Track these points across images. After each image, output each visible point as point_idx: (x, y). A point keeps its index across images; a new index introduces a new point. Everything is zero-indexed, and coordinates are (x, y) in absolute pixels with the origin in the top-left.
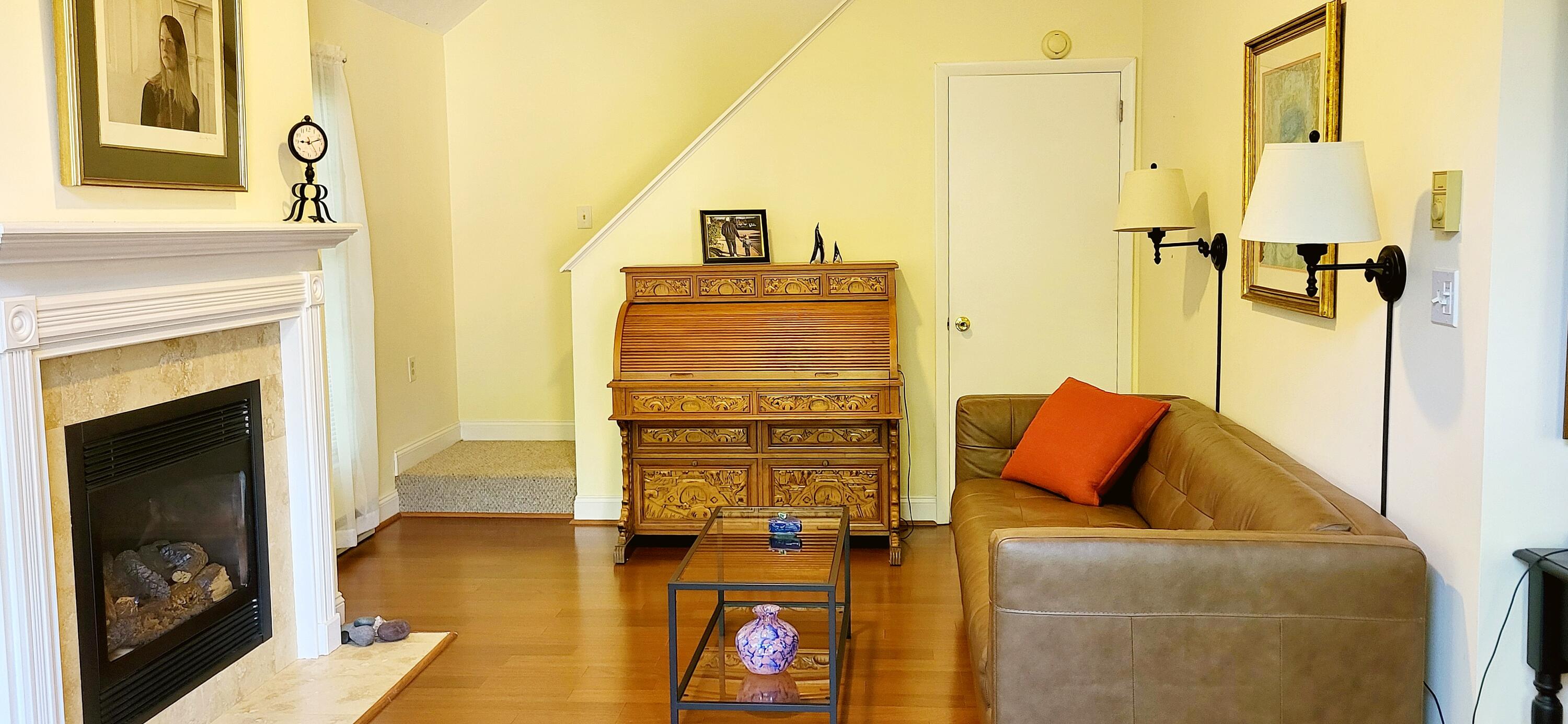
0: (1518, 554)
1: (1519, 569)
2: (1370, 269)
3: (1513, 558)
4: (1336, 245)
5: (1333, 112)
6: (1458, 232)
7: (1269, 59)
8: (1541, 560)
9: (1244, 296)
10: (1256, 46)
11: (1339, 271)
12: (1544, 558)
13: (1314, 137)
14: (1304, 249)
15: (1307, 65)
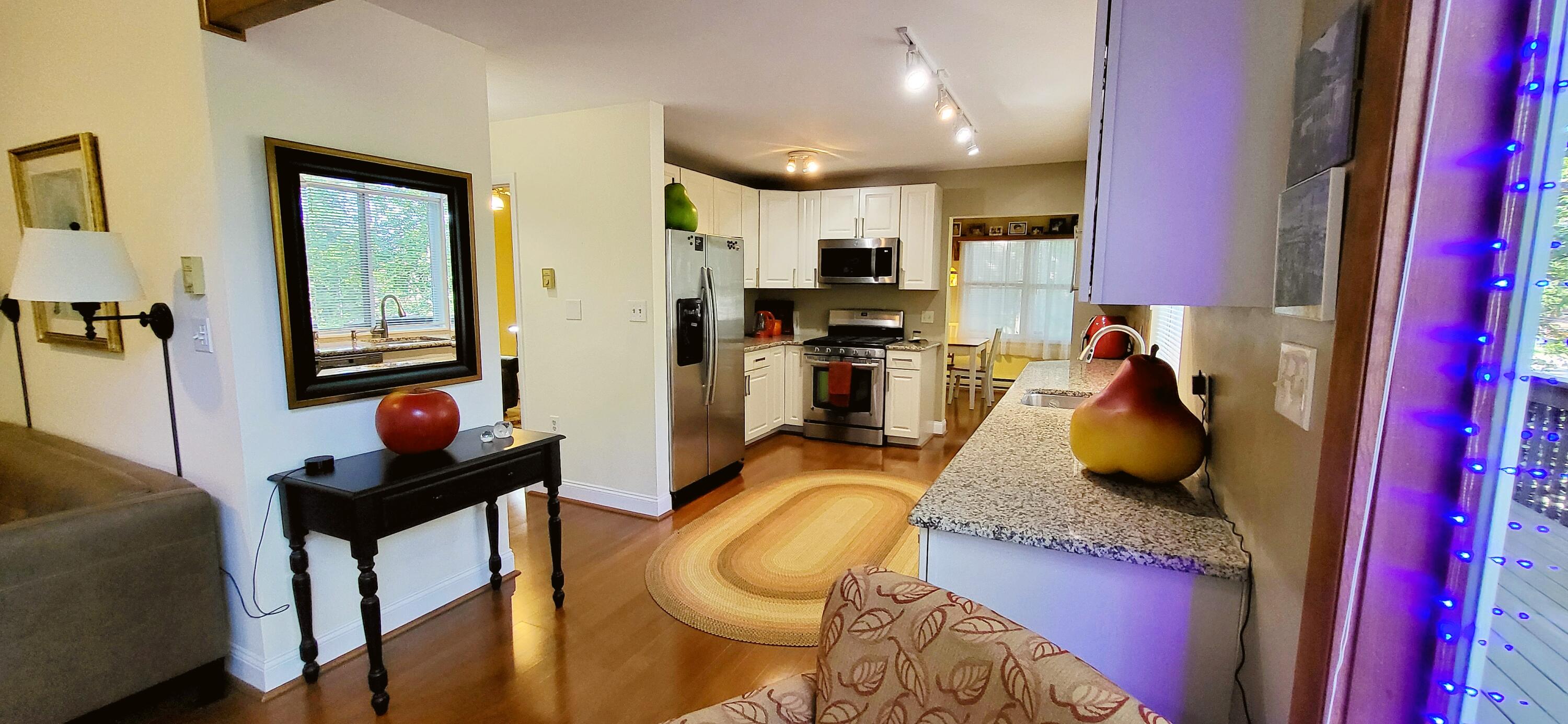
0: (270, 479)
1: (272, 485)
2: (144, 319)
3: (268, 481)
4: (117, 303)
5: (98, 210)
6: (203, 295)
7: (35, 167)
8: (283, 479)
9: (40, 341)
10: (21, 154)
11: (123, 321)
12: (285, 477)
13: (75, 226)
14: (76, 306)
15: (71, 175)
